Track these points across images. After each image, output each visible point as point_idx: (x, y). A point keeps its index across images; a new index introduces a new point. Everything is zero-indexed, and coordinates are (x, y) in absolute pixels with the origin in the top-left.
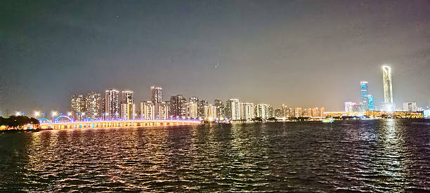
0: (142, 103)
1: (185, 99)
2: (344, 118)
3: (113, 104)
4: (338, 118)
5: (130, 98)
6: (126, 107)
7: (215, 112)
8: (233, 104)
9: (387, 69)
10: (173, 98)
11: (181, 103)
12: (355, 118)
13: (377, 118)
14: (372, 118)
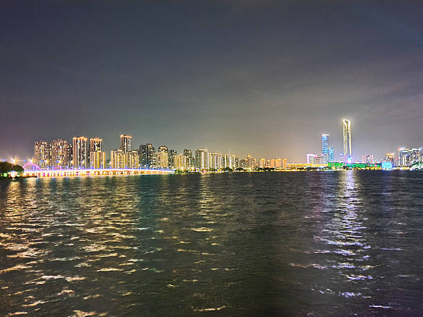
0: (112, 152)
1: (154, 149)
2: (308, 169)
3: (81, 152)
4: (302, 169)
5: (99, 146)
6: (95, 155)
7: (185, 161)
8: (203, 153)
9: (347, 123)
10: (143, 147)
11: (151, 152)
12: (318, 170)
13: (339, 170)
14: (334, 169)
